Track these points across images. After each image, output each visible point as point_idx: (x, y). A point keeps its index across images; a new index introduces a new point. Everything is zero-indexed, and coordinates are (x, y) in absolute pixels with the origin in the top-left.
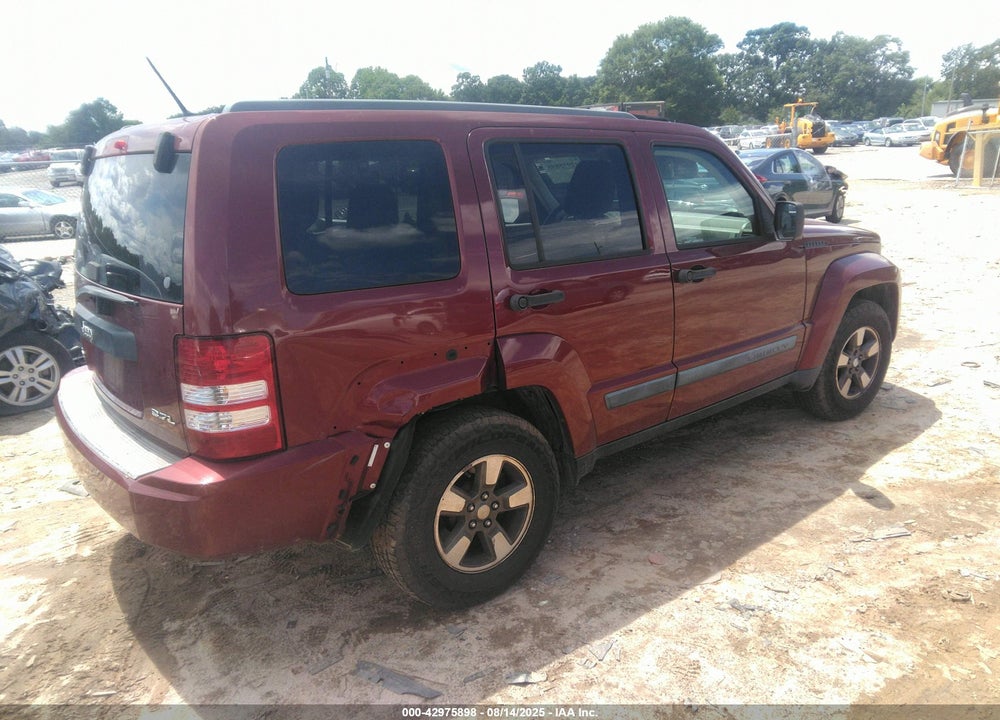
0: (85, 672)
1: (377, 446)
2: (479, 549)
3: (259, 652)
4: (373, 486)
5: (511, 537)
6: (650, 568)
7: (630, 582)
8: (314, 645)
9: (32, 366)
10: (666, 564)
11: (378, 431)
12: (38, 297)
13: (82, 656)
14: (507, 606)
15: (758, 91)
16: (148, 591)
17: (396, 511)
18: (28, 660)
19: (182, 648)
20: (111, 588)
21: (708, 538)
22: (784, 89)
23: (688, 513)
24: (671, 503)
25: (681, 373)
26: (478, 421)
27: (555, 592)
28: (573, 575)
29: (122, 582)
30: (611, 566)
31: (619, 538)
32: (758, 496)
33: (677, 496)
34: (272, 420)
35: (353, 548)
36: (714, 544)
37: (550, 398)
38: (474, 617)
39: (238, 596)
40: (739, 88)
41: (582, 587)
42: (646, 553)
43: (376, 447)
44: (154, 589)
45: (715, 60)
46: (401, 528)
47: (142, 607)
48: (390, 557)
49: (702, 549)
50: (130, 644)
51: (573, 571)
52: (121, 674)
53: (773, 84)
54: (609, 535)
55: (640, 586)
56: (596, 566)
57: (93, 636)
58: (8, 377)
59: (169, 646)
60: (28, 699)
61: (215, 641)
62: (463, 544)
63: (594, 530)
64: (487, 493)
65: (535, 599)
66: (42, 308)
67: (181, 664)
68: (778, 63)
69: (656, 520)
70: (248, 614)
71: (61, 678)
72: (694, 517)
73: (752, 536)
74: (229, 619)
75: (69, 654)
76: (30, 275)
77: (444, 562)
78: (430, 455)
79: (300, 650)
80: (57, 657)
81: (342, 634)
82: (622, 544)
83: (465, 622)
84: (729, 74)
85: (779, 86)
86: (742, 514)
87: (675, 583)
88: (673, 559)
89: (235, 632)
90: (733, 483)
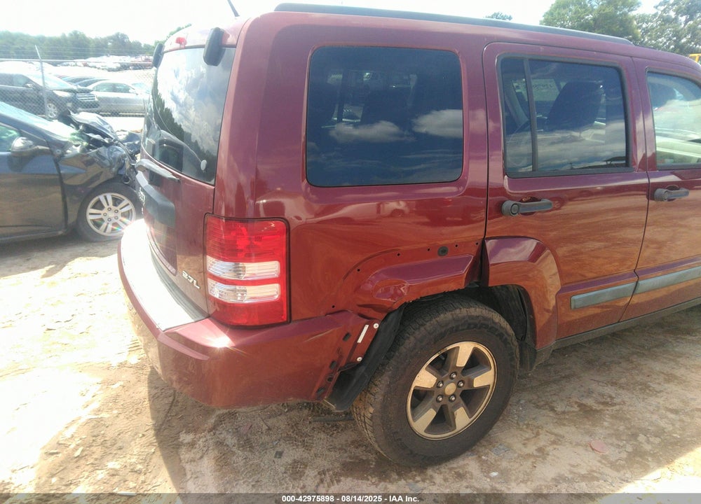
0: (116, 470)
1: (368, 326)
2: (443, 419)
3: (250, 476)
4: (359, 359)
5: (470, 412)
6: (592, 455)
7: (573, 466)
8: (295, 479)
9: (118, 208)
10: (607, 453)
11: (371, 313)
12: (126, 159)
13: (116, 454)
14: (461, 471)
15: (665, 43)
16: (172, 402)
17: (377, 383)
18: (77, 450)
19: (191, 461)
20: (147, 394)
21: (646, 432)
22: (689, 42)
23: (624, 403)
24: (609, 390)
25: (640, 282)
26: (458, 311)
27: (504, 464)
28: (521, 450)
29: (156, 391)
30: (555, 446)
31: (561, 418)
32: (691, 396)
33: (614, 384)
34: (281, 296)
35: (337, 409)
36: (652, 439)
37: (523, 295)
38: (432, 477)
39: (239, 419)
40: (650, 40)
41: (529, 463)
42: (587, 438)
43: (366, 327)
44: (177, 401)
45: (634, 17)
46: (379, 398)
47: (166, 416)
48: (367, 420)
49: (641, 443)
50: (153, 450)
51: (520, 446)
52: (142, 478)
53: (679, 38)
54: (551, 414)
55: (583, 472)
56: (542, 444)
57: (127, 437)
58: (99, 214)
59: (182, 457)
60: (71, 486)
61: (217, 460)
62: (430, 414)
63: (538, 407)
64: (456, 373)
65: (487, 468)
66: (127, 166)
67: (189, 477)
68: (686, 22)
69: (596, 407)
70: (245, 438)
71: (98, 471)
72: (631, 408)
73: (688, 436)
74: (231, 440)
75: (107, 450)
76: (122, 142)
77: (411, 429)
78: (412, 338)
79: (283, 482)
80: (98, 451)
81: (319, 473)
82: (564, 425)
83: (424, 481)
84: (644, 29)
85: (684, 40)
86: (675, 412)
87: (615, 474)
88: (613, 448)
89: (234, 453)
90: (665, 379)
